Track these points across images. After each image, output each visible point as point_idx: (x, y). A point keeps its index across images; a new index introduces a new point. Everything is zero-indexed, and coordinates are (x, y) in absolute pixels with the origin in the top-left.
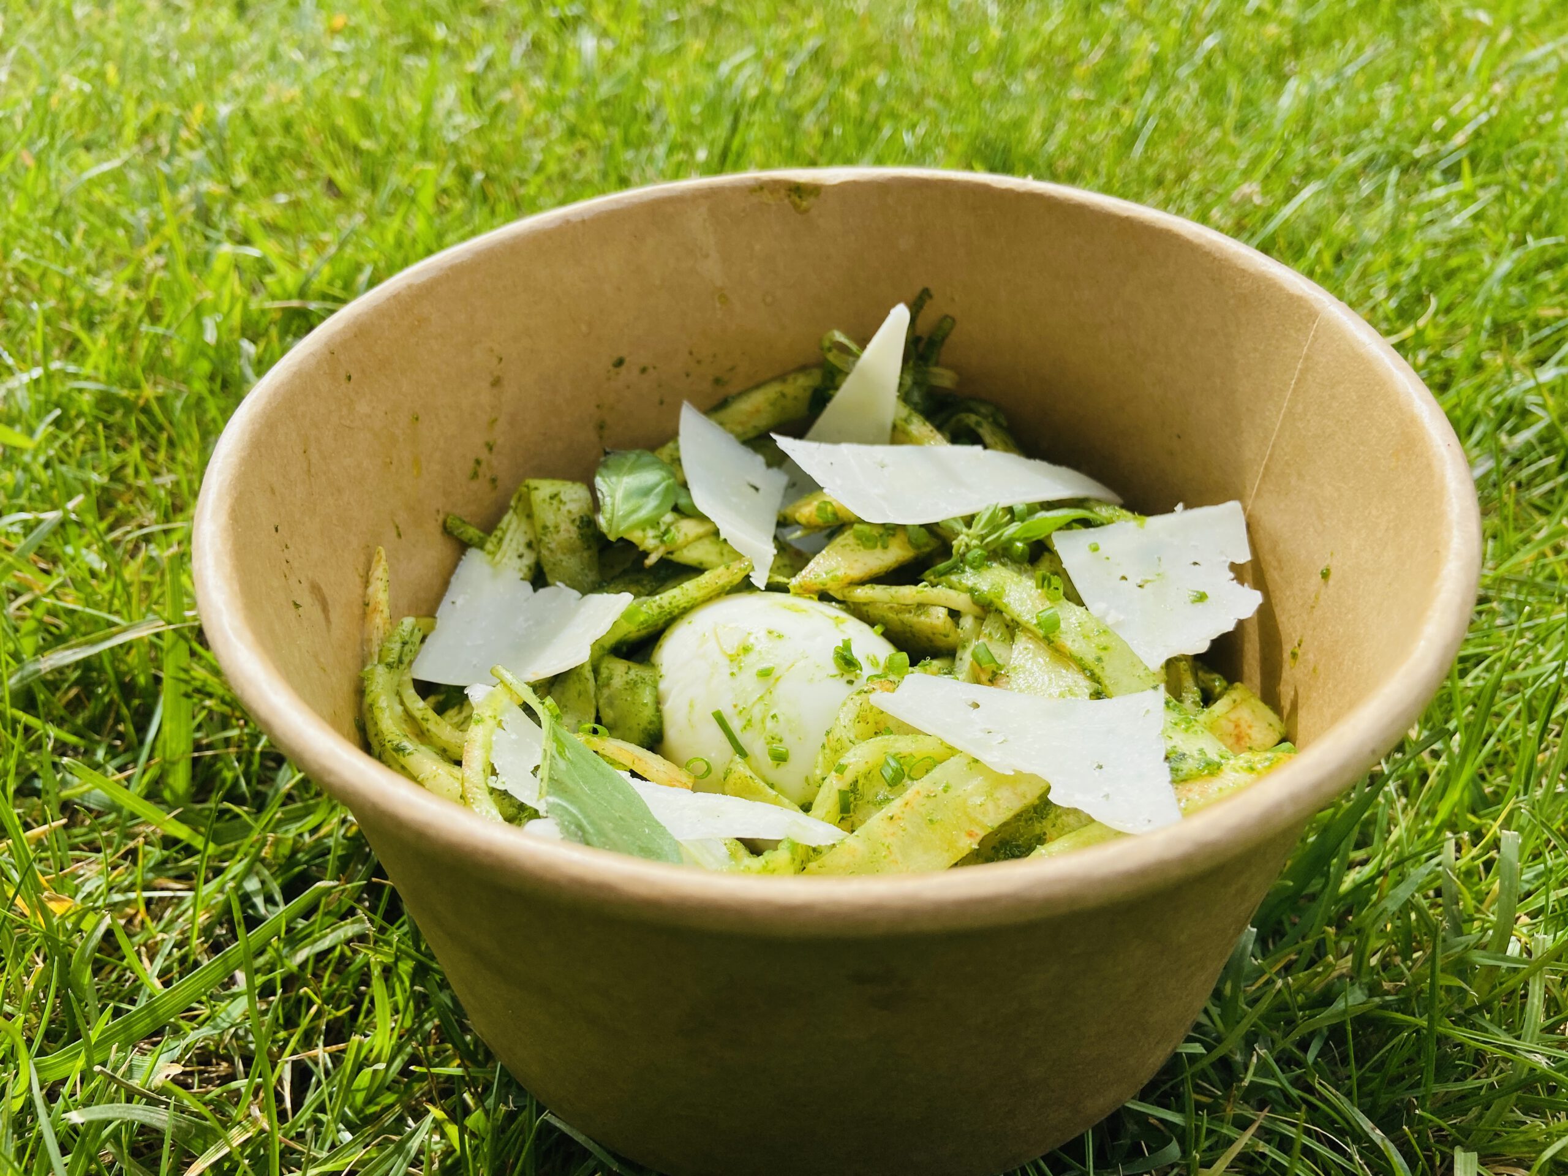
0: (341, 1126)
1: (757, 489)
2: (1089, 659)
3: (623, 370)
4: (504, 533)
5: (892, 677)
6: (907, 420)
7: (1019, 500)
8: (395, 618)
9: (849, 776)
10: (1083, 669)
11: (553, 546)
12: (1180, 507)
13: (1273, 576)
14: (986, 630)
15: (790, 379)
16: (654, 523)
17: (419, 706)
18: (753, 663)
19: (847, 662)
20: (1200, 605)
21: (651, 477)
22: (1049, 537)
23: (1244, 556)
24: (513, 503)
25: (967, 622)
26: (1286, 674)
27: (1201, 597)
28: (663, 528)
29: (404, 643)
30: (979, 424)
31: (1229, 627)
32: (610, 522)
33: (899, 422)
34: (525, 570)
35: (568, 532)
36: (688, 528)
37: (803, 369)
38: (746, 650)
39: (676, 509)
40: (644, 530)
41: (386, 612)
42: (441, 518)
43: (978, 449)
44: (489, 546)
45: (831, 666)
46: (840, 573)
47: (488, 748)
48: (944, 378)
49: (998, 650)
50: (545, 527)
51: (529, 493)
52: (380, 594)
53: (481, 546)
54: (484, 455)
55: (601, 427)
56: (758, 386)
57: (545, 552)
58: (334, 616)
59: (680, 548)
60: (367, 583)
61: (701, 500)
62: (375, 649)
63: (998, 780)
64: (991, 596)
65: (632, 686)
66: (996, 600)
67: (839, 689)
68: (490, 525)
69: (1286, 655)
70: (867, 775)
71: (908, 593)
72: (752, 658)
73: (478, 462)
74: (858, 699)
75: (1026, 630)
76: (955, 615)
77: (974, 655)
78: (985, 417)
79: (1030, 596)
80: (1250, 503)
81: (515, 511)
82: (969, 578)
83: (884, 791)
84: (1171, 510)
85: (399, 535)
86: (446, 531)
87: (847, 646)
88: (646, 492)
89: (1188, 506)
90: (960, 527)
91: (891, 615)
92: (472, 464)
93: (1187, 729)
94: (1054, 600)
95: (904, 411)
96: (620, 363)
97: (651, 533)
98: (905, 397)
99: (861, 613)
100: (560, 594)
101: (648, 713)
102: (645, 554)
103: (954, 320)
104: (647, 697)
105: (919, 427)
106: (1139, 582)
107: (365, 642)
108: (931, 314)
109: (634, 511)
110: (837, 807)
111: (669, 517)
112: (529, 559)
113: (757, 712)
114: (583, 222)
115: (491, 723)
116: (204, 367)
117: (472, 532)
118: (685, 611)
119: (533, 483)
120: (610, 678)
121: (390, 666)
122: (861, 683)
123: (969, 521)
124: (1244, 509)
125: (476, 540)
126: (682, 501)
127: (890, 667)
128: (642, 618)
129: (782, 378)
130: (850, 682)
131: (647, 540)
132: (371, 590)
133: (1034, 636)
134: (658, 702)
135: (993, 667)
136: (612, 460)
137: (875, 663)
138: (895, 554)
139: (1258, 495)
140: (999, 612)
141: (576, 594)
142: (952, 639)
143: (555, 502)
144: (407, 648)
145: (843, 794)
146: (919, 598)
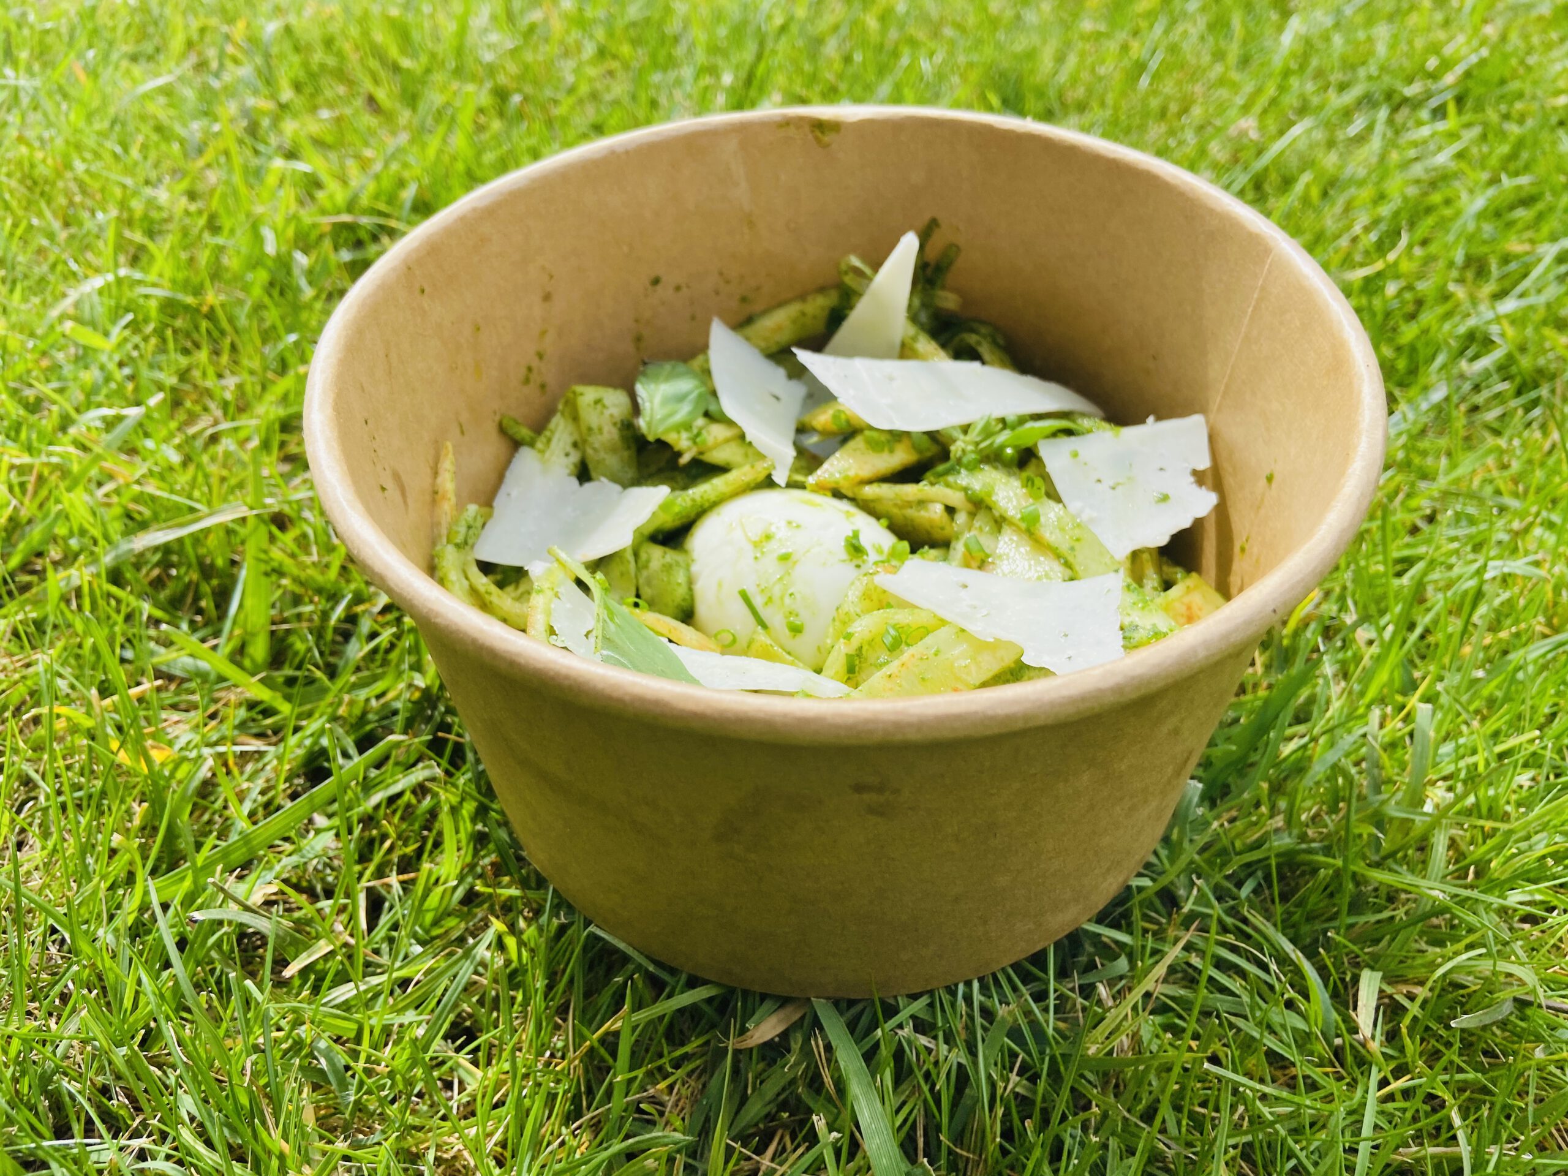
0: (413, 941)
1: (777, 398)
2: (1064, 548)
3: (659, 288)
4: (553, 432)
5: (894, 562)
6: (914, 339)
7: (1012, 409)
8: (460, 507)
9: (855, 643)
10: (1059, 556)
11: (596, 445)
12: (1151, 419)
13: (1229, 481)
14: (977, 523)
15: (810, 299)
16: (687, 426)
17: (483, 582)
18: (775, 548)
19: (856, 549)
20: (1163, 505)
21: (685, 385)
22: (1036, 445)
23: (1204, 463)
24: (560, 407)
25: (961, 518)
26: (1235, 566)
27: (1165, 498)
28: (695, 431)
29: (469, 527)
30: (979, 343)
31: (1186, 524)
32: (649, 424)
33: (908, 341)
34: (572, 467)
35: (610, 434)
36: (717, 432)
37: (822, 290)
38: (768, 537)
39: (707, 414)
40: (679, 432)
41: (453, 500)
42: (497, 418)
43: (976, 365)
44: (539, 445)
45: (842, 554)
46: (852, 473)
47: (548, 613)
48: (948, 301)
49: (986, 541)
50: (590, 429)
51: (575, 400)
52: (447, 483)
53: (532, 444)
54: (535, 363)
55: (638, 339)
56: (780, 304)
57: (589, 451)
58: (409, 501)
59: (710, 449)
60: (436, 474)
61: (729, 406)
62: (444, 532)
63: (981, 646)
64: (982, 495)
65: (668, 568)
66: (986, 499)
67: (848, 571)
68: (540, 426)
69: (1237, 549)
70: (871, 643)
71: (910, 491)
72: (773, 544)
73: (530, 369)
74: (865, 580)
75: (1011, 524)
76: (950, 510)
77: (966, 546)
78: (984, 337)
79: (1016, 494)
80: (1212, 416)
81: (563, 414)
82: (964, 478)
83: (884, 656)
84: (1141, 421)
85: (462, 433)
86: (502, 430)
87: (856, 535)
88: (681, 398)
89: (1159, 418)
90: (958, 434)
91: (895, 511)
92: (524, 370)
93: (1143, 608)
94: (1036, 498)
95: (912, 330)
96: (656, 281)
97: (684, 435)
98: (913, 318)
99: (869, 508)
100: (602, 487)
101: (681, 592)
102: (679, 454)
103: (957, 247)
104: (681, 578)
105: (925, 345)
106: (1112, 484)
107: (435, 525)
108: (938, 241)
109: (670, 415)
110: (845, 669)
111: (700, 421)
112: (575, 457)
113: (777, 591)
114: (627, 152)
115: (549, 593)
116: (262, 276)
117: (524, 432)
118: (714, 505)
119: (579, 389)
120: (648, 561)
121: (457, 546)
122: (869, 567)
123: (966, 429)
124: (1207, 422)
125: (528, 439)
126: (712, 408)
127: (893, 554)
128: (677, 509)
129: (802, 297)
130: (858, 566)
131: (681, 442)
132: (439, 480)
133: (1018, 530)
134: (690, 583)
135: (981, 555)
136: (650, 369)
137: (879, 551)
138: (901, 457)
139: (1219, 409)
140: (989, 508)
141: (617, 488)
142: (947, 532)
143: (599, 406)
144: (471, 532)
145: (850, 657)
146: (920, 496)
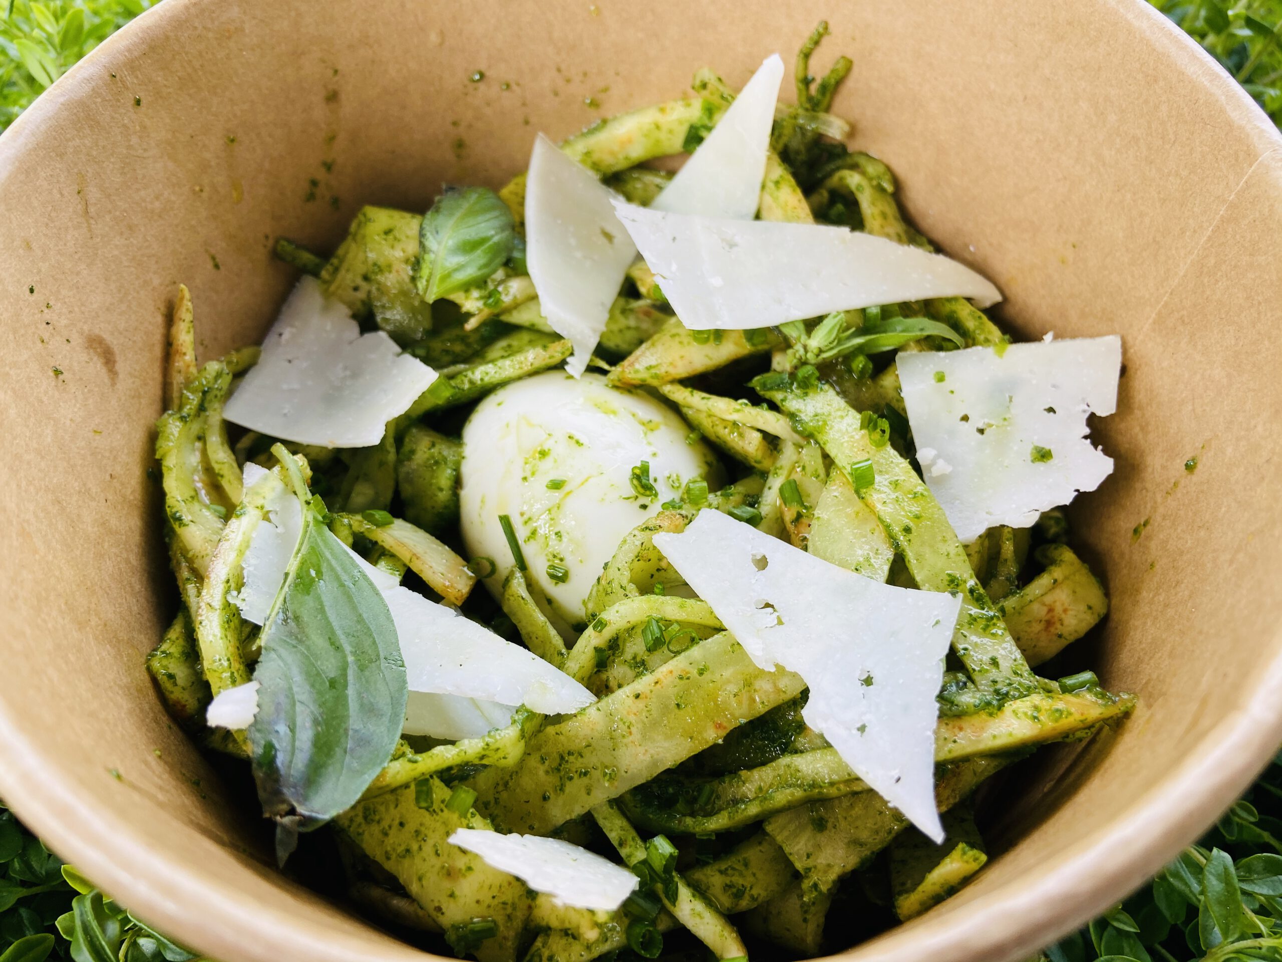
2: (898, 526)
3: (483, 85)
6: (776, 185)
8: (201, 360)
9: (608, 633)
10: (890, 536)
12: (1049, 337)
15: (668, 106)
16: (480, 283)
18: (547, 470)
19: (643, 484)
20: (1041, 466)
21: (486, 225)
22: (896, 350)
23: (1106, 407)
24: (352, 229)
25: (786, 450)
27: (1043, 455)
28: (490, 288)
29: (205, 393)
30: (860, 185)
31: (1065, 499)
32: (427, 282)
34: (353, 310)
35: (399, 274)
36: (514, 286)
38: (543, 453)
39: (506, 265)
40: (467, 290)
41: (191, 355)
42: (270, 243)
43: (845, 231)
44: (324, 274)
45: (625, 487)
47: (243, 548)
48: (833, 127)
49: (810, 485)
50: (378, 264)
51: (366, 222)
52: (185, 335)
53: (316, 274)
54: (321, 175)
55: (459, 145)
58: (122, 365)
59: (508, 310)
60: (171, 323)
62: (176, 395)
64: (813, 426)
65: (433, 464)
66: (818, 430)
67: (629, 515)
68: (326, 252)
70: (629, 634)
71: (726, 407)
72: (548, 463)
73: (314, 183)
74: (641, 536)
75: (842, 473)
77: (781, 492)
79: (852, 434)
81: (354, 238)
82: (794, 400)
84: (1037, 340)
85: (215, 269)
87: (648, 464)
88: (475, 246)
89: (1060, 337)
90: (799, 332)
91: (707, 425)
92: (307, 185)
94: (879, 445)
97: (475, 294)
100: (383, 343)
101: (443, 496)
102: (469, 315)
106: (981, 426)
107: (167, 385)
109: (456, 270)
110: (591, 665)
111: (499, 275)
112: (362, 293)
113: (542, 525)
115: (256, 515)
117: (307, 257)
118: (503, 384)
119: (371, 211)
120: (413, 452)
122: (655, 508)
123: (811, 325)
124: (1122, 345)
125: (311, 267)
126: (516, 255)
127: (691, 493)
129: (660, 103)
130: (642, 509)
131: (470, 301)
132: (175, 331)
133: (847, 485)
134: (457, 482)
135: (799, 508)
137: (673, 487)
138: (727, 351)
140: (820, 444)
141: (395, 349)
142: (765, 463)
143: (390, 238)
144: (209, 396)
145: (599, 652)
146: (736, 416)
